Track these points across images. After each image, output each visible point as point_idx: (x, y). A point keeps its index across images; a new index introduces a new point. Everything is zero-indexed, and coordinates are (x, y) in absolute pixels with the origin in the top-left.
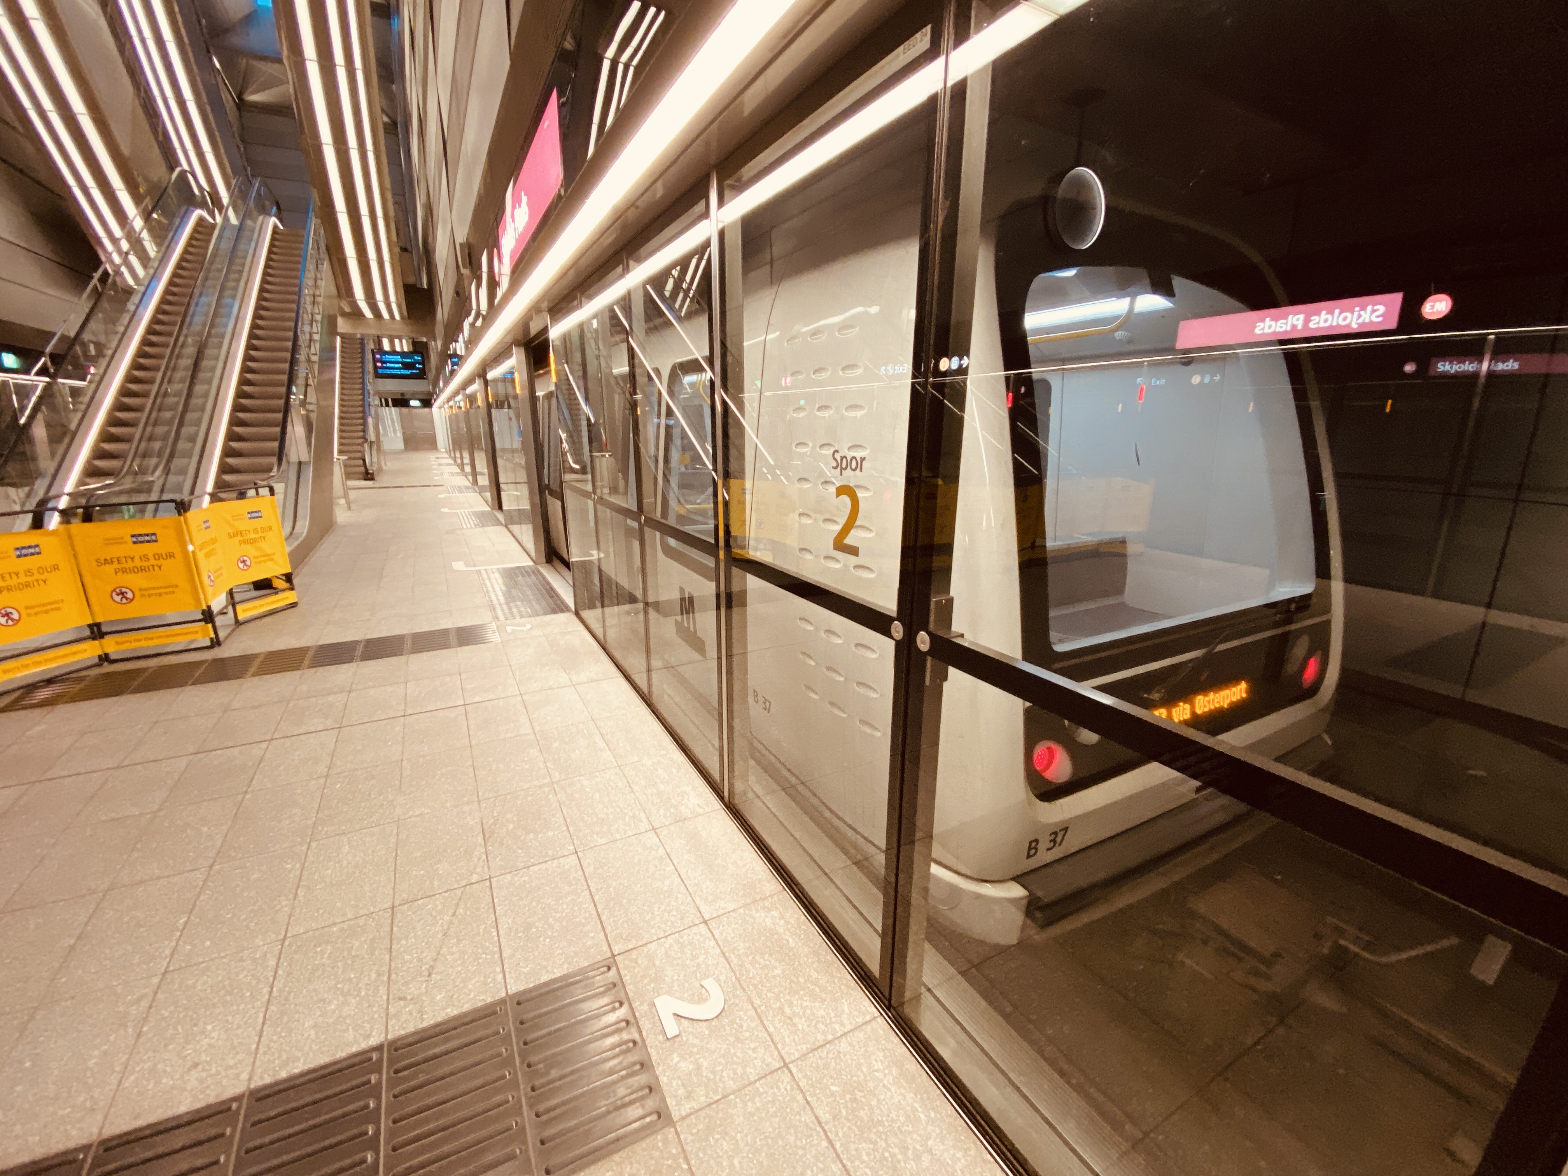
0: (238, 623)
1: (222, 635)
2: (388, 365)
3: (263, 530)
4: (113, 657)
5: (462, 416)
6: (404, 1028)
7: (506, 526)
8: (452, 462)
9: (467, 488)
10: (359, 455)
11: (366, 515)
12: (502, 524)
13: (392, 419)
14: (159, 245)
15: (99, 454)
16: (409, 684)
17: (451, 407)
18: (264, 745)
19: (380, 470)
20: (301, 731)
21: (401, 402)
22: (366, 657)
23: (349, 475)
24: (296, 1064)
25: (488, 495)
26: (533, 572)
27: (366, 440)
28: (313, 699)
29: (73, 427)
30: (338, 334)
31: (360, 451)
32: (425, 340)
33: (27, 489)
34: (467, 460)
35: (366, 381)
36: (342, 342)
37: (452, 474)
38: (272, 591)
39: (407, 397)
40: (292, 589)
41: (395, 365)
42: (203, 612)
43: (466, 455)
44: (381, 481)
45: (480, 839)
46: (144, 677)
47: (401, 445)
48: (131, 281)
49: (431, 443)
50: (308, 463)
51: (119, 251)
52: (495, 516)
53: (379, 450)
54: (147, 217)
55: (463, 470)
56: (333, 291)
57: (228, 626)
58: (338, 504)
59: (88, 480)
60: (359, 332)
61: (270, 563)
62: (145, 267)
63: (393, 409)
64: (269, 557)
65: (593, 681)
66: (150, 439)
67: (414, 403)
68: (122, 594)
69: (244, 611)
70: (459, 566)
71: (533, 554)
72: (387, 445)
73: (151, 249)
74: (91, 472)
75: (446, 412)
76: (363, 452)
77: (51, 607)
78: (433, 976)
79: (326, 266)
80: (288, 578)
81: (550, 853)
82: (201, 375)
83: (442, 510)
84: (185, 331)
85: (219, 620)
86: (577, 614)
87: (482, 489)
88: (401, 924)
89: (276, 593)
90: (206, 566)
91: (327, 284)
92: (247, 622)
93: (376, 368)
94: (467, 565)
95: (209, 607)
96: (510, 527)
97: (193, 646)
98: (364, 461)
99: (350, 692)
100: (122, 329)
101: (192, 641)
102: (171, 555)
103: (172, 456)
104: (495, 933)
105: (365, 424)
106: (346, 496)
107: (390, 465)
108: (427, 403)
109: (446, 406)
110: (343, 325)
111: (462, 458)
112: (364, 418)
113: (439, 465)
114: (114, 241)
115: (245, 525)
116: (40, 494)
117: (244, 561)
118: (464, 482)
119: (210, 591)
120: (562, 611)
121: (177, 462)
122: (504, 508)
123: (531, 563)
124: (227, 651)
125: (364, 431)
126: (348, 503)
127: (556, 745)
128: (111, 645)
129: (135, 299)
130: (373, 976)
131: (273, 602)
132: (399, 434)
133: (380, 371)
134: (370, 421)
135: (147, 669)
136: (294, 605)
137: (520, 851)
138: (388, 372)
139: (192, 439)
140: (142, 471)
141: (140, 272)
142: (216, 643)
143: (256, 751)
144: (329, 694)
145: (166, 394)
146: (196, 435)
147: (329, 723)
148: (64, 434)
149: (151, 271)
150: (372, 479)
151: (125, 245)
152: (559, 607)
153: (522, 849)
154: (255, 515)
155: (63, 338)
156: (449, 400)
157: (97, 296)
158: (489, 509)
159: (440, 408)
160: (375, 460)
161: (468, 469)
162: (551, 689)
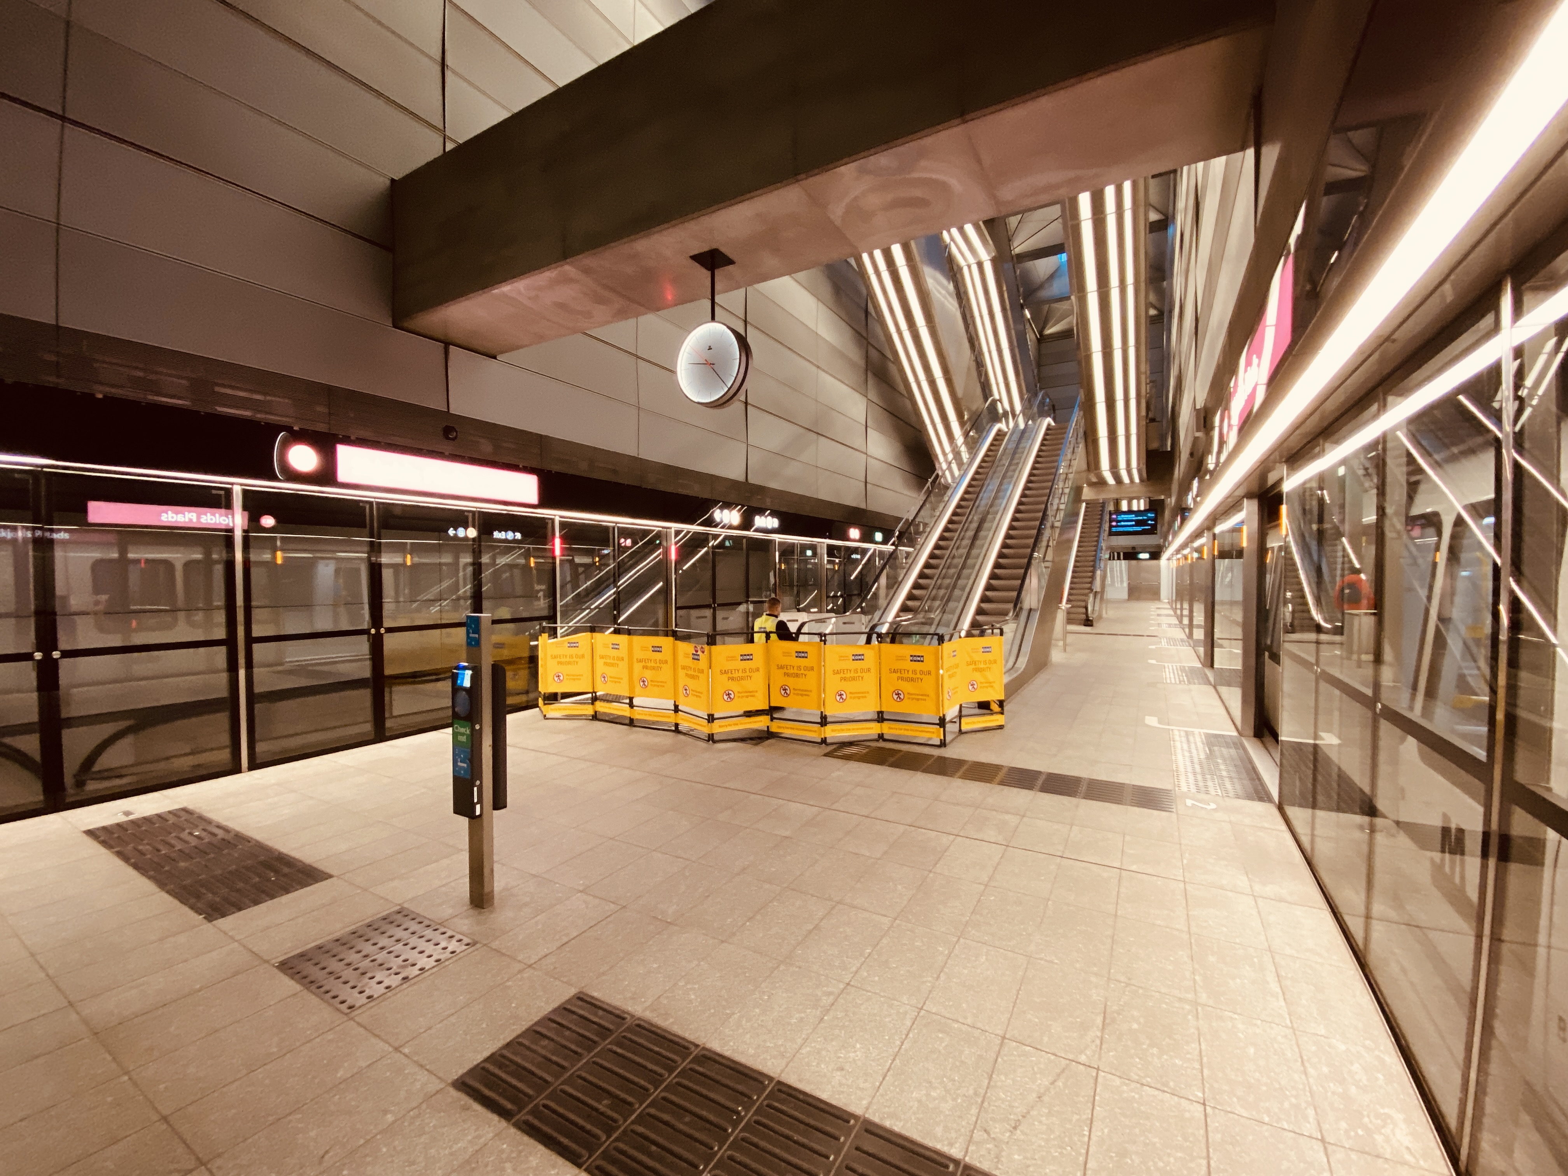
0: (961, 732)
1: (948, 739)
2: (1123, 523)
3: (990, 662)
4: (886, 737)
5: (1187, 569)
6: (980, 1162)
7: (1215, 687)
8: (1172, 613)
9: (1182, 640)
10: (1083, 604)
11: (1079, 657)
12: (1211, 684)
13: (1121, 571)
14: (970, 453)
15: (910, 597)
16: (1074, 828)
17: (1179, 559)
18: (951, 837)
19: (1100, 617)
20: (980, 836)
21: (1131, 555)
22: (1045, 789)
23: (1070, 620)
24: (898, 1123)
25: (1201, 650)
26: (1234, 744)
27: (1092, 590)
28: (994, 813)
29: (900, 579)
30: (1084, 501)
31: (1084, 601)
32: (1163, 497)
33: (870, 617)
34: (1186, 612)
35: (1101, 538)
36: (1086, 507)
37: (1170, 625)
38: (988, 712)
39: (1138, 550)
40: (1002, 713)
41: (1128, 522)
42: (940, 719)
43: (1186, 605)
44: (1099, 627)
45: (1099, 1020)
46: (898, 756)
47: (1125, 595)
48: (950, 480)
49: (1154, 593)
50: (1035, 610)
51: (946, 460)
52: (1206, 675)
53: (1102, 599)
54: (966, 435)
55: (1181, 622)
56: (1084, 466)
57: (954, 733)
58: (1057, 646)
59: (901, 614)
60: (1101, 497)
61: (990, 689)
62: (959, 470)
63: (1123, 562)
64: (990, 684)
65: (1282, 900)
66: (939, 588)
67: (1144, 556)
68: (898, 694)
69: (966, 723)
70: (1152, 721)
71: (1239, 723)
72: (1110, 594)
73: (965, 456)
74: (904, 609)
75: (1174, 564)
76: (1086, 602)
77: (860, 695)
78: (1018, 1132)
79: (1081, 447)
80: (1001, 704)
81: (1172, 1084)
82: (978, 543)
83: (1150, 661)
84: (973, 512)
85: (949, 727)
86: (1280, 808)
87: (1196, 643)
88: (1005, 1058)
89: (992, 714)
90: (948, 684)
91: (1079, 461)
92: (966, 733)
93: (1111, 527)
94: (1160, 723)
95: (944, 715)
96: (1220, 688)
97: (930, 742)
98: (1086, 608)
99: (1024, 816)
100: (938, 514)
101: (930, 739)
102: (929, 673)
103: (948, 600)
104: (1087, 1133)
105: (1093, 577)
106: (1064, 639)
107: (1109, 613)
108: (1155, 555)
109: (1175, 558)
110: (1088, 493)
111: (1182, 609)
112: (1094, 572)
113: (1159, 615)
114: (944, 454)
115: (979, 656)
116: (875, 621)
117: (972, 685)
118: (1180, 634)
119: (946, 703)
120: (1261, 799)
121: (951, 605)
122: (1215, 666)
123: (1235, 734)
124: (949, 753)
125: (1091, 583)
126: (1065, 645)
127: (1212, 959)
128: (887, 729)
129: (949, 493)
130: (971, 1092)
131: (986, 721)
132: (1125, 585)
133: (1114, 529)
134: (1098, 573)
135: (900, 751)
136: (1001, 727)
137: (1137, 1060)
138: (1121, 529)
139: (963, 589)
140: (930, 610)
141: (957, 473)
142: (943, 744)
143: (945, 840)
144: (1007, 813)
145: (954, 557)
146: (966, 586)
147: (1000, 839)
148: (895, 583)
149: (962, 472)
150: (1091, 625)
151: (950, 456)
152: (1260, 794)
153: (1140, 1059)
154: (987, 650)
155: (907, 520)
156: (1178, 551)
157: (929, 493)
158: (1200, 666)
159: (1169, 559)
160: (1097, 608)
161: (1186, 621)
162: (1222, 888)
